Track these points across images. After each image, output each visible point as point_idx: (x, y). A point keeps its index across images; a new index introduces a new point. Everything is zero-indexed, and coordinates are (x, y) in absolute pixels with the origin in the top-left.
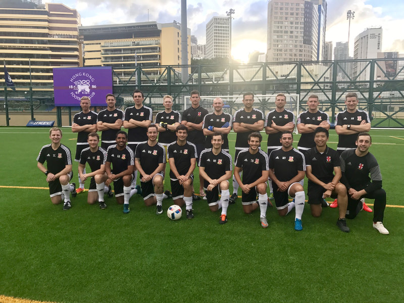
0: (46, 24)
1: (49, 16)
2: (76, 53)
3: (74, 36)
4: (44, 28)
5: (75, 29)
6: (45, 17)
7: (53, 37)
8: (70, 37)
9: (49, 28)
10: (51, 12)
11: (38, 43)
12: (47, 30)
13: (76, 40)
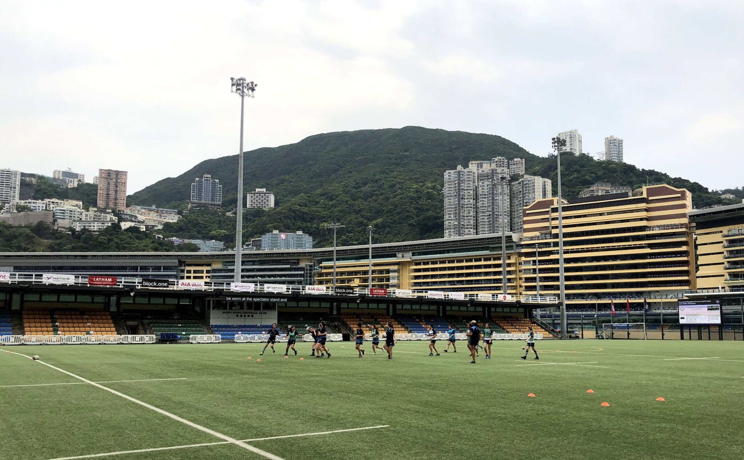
0: (644, 214)
1: (647, 203)
2: (684, 248)
3: (682, 224)
4: (641, 219)
5: (683, 216)
6: (643, 205)
7: (653, 230)
8: (677, 226)
9: (648, 219)
10: (650, 198)
11: (633, 240)
12: (646, 221)
13: (684, 230)
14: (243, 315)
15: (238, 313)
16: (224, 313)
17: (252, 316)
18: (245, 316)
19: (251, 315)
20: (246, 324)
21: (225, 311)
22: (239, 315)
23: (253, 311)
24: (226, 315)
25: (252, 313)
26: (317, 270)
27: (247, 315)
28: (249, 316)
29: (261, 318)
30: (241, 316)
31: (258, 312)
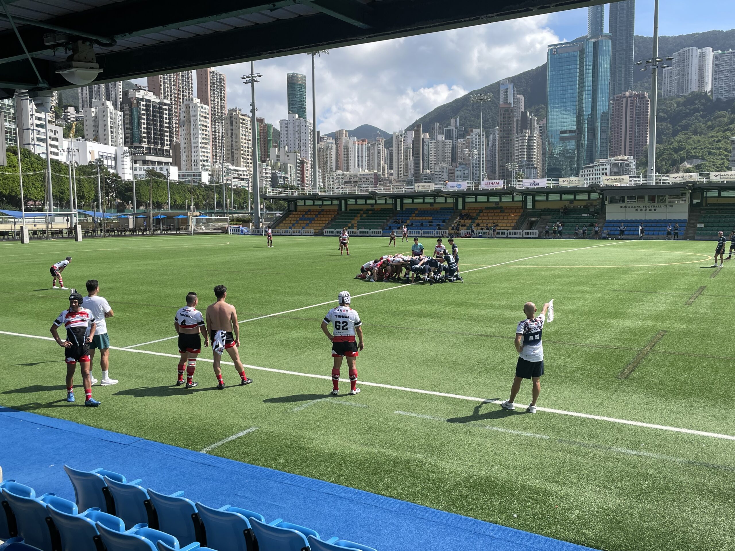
14: (644, 209)
15: (638, 207)
16: (621, 207)
17: (655, 210)
18: (646, 210)
19: (653, 209)
20: (647, 219)
21: (622, 205)
22: (639, 209)
23: (655, 204)
24: (623, 210)
25: (654, 206)
27: (648, 209)
28: (650, 210)
29: (666, 212)
30: (641, 210)
31: (662, 205)
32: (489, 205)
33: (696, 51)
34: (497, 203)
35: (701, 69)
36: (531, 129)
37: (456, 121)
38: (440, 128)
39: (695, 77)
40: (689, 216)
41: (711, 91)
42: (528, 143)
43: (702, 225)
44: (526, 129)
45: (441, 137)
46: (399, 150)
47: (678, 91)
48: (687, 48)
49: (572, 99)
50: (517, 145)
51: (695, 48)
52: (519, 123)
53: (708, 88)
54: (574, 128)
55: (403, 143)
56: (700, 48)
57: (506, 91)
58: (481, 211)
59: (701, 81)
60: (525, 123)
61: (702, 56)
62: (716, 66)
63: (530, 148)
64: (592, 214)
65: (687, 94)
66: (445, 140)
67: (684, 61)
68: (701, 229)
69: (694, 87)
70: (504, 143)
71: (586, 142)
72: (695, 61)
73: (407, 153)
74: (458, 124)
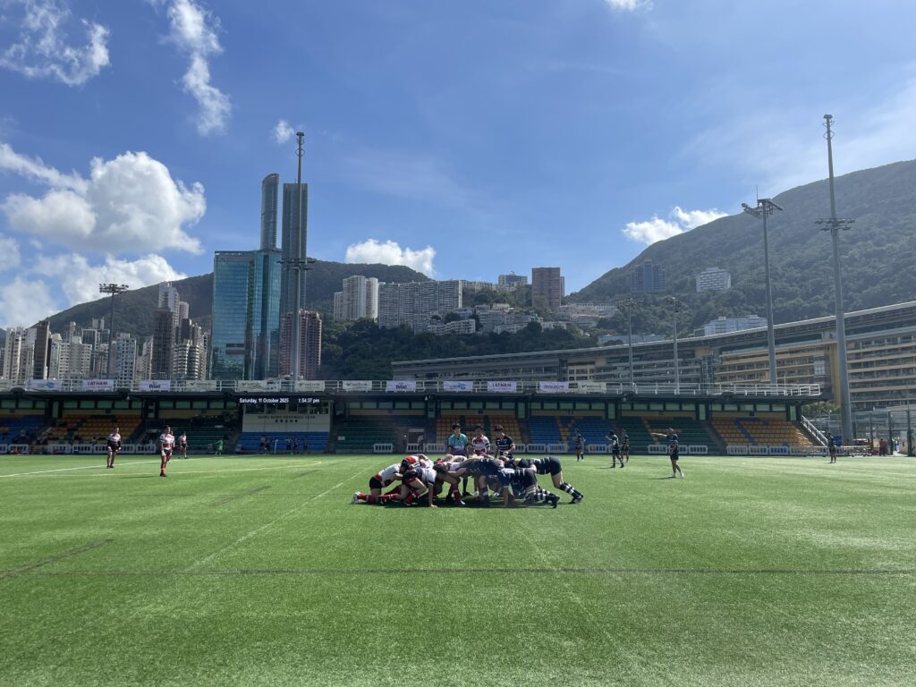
14: (284, 420)
15: (278, 417)
16: (260, 417)
17: (296, 421)
18: (286, 421)
19: (294, 419)
20: (289, 430)
21: (261, 415)
22: (279, 420)
23: (297, 414)
24: (262, 421)
25: (295, 417)
26: (717, 363)
27: (289, 420)
28: (291, 421)
29: (308, 424)
30: (282, 421)
31: (304, 415)
32: (96, 413)
33: (364, 280)
34: (108, 410)
35: (369, 296)
36: (193, 338)
37: (100, 322)
38: (78, 329)
39: (363, 304)
40: (332, 428)
41: (377, 319)
42: (189, 354)
43: (343, 438)
44: (188, 338)
45: (78, 340)
46: (13, 352)
47: (348, 315)
48: (355, 276)
49: (241, 311)
50: (175, 356)
51: (363, 277)
52: (180, 331)
53: (375, 315)
54: (242, 341)
55: (20, 342)
56: (367, 278)
57: (166, 295)
58: (84, 419)
59: (369, 307)
60: (186, 332)
61: (369, 285)
62: (381, 295)
63: (191, 360)
64: (227, 425)
65: (356, 319)
66: (83, 343)
67: (353, 287)
68: (342, 442)
69: (363, 314)
70: (159, 352)
71: (255, 358)
72: (363, 289)
73: (25, 356)
74: (102, 326)
